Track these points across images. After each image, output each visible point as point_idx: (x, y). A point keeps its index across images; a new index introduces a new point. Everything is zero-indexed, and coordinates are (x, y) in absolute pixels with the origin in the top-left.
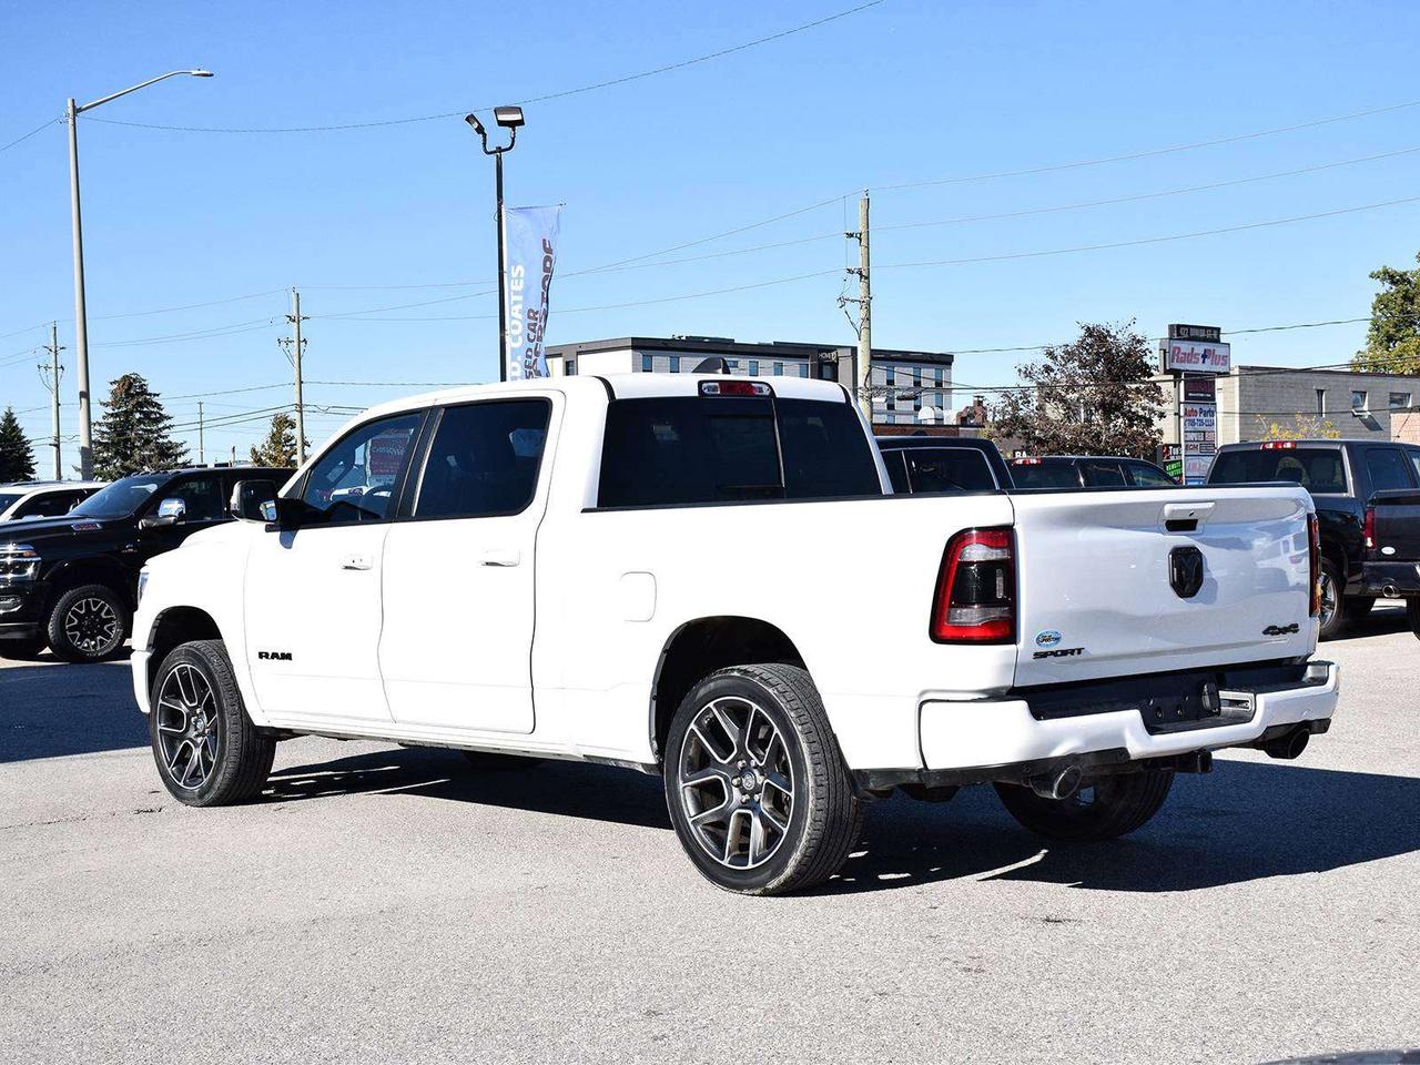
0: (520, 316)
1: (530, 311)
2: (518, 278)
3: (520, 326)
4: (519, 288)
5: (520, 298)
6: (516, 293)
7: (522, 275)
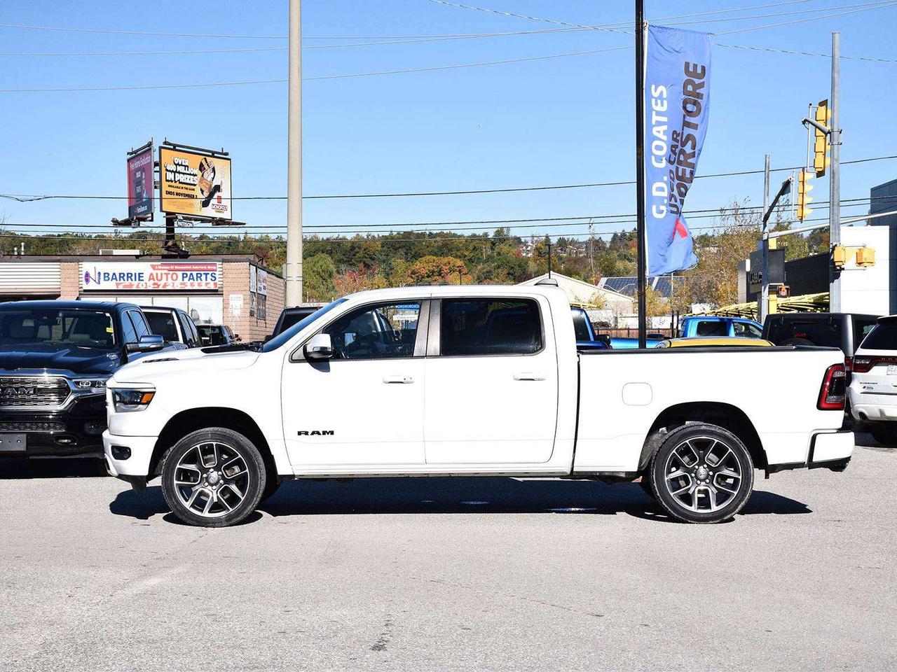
0: (665, 138)
1: (675, 132)
2: (661, 97)
3: (665, 148)
4: (664, 109)
5: (665, 119)
6: (658, 113)
7: (665, 95)
